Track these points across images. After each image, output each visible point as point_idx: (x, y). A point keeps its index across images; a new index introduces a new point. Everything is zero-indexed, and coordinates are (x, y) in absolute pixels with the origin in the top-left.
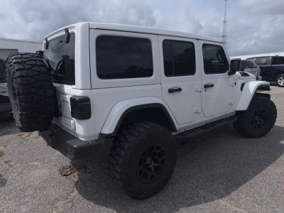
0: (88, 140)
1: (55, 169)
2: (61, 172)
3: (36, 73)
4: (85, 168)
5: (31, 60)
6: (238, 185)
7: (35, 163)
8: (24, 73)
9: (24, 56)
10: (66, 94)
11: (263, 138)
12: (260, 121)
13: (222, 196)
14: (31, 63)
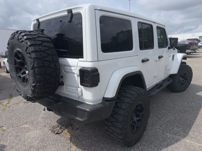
0: (95, 104)
1: (46, 129)
2: (53, 131)
3: (47, 48)
4: (71, 125)
5: (39, 37)
6: (190, 127)
7: (26, 126)
8: (37, 48)
9: (32, 33)
10: (70, 66)
11: (185, 92)
12: (183, 81)
13: (184, 137)
14: (40, 39)
